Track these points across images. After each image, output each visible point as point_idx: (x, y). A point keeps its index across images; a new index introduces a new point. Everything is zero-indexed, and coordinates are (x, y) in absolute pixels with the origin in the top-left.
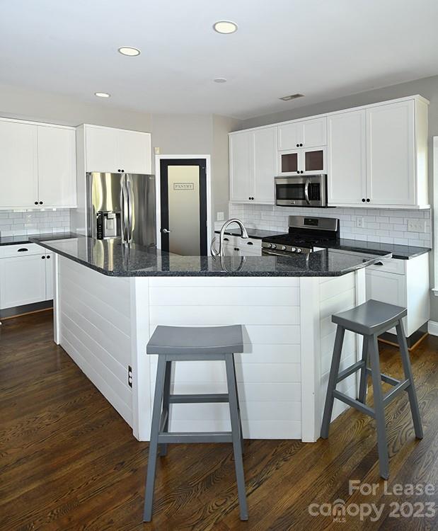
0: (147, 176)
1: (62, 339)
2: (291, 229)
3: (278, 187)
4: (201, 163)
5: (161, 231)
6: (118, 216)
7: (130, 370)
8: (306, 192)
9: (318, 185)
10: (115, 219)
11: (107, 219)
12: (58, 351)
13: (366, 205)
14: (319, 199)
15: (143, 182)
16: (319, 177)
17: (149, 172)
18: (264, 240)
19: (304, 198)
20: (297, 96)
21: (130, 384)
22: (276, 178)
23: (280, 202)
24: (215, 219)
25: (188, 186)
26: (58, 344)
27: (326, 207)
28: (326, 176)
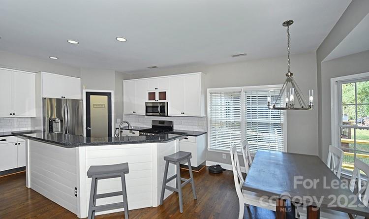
0: (78, 100)
1: (31, 184)
2: (153, 126)
3: (147, 107)
4: (109, 95)
5: (86, 128)
6: (62, 121)
7: (76, 189)
8: (159, 109)
9: (164, 107)
10: (60, 123)
11: (55, 122)
12: (29, 191)
13: (183, 115)
14: (165, 112)
15: (75, 103)
16: (164, 103)
17: (79, 98)
18: (140, 131)
19: (158, 112)
20: (155, 67)
21: (76, 195)
22: (146, 103)
23: (148, 114)
24: (116, 122)
25: (102, 106)
26: (29, 187)
27: (167, 116)
28: (167, 103)
